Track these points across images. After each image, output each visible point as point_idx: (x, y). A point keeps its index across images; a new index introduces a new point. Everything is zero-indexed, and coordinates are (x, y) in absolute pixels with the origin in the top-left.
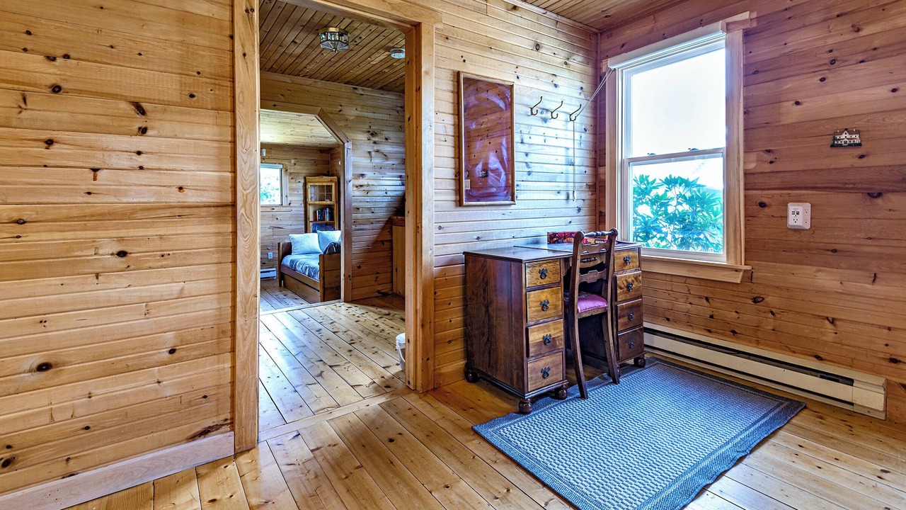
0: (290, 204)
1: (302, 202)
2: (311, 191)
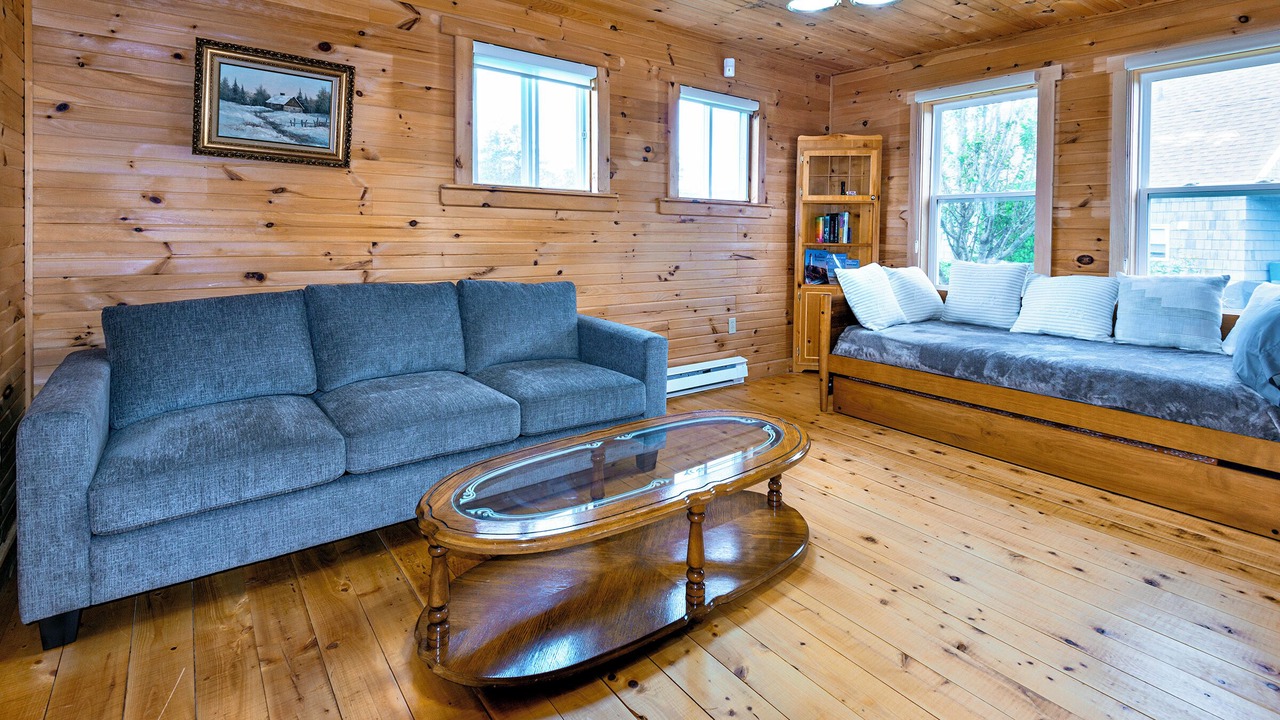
0: (766, 199)
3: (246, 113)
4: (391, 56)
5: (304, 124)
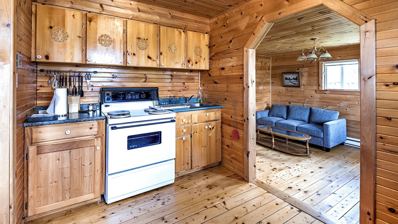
3: (288, 81)
4: (308, 68)
5: (294, 81)
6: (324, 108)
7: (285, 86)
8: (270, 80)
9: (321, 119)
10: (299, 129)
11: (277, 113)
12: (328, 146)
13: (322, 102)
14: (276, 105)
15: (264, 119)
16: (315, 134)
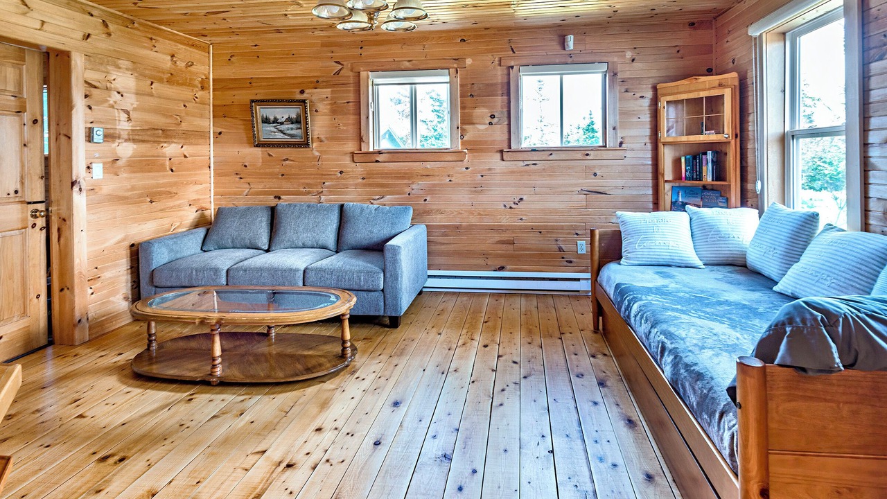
0: (621, 144)
1: (647, 140)
2: (669, 115)
3: (271, 128)
4: (329, 90)
5: (292, 129)
6: (375, 202)
7: (261, 145)
8: (209, 125)
9: (371, 232)
10: (311, 276)
11: (236, 234)
12: (396, 311)
13: (370, 185)
14: (231, 210)
15: (183, 264)
16: (362, 283)
